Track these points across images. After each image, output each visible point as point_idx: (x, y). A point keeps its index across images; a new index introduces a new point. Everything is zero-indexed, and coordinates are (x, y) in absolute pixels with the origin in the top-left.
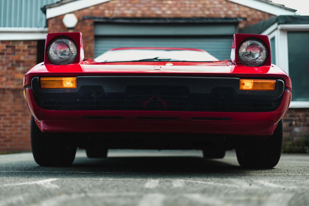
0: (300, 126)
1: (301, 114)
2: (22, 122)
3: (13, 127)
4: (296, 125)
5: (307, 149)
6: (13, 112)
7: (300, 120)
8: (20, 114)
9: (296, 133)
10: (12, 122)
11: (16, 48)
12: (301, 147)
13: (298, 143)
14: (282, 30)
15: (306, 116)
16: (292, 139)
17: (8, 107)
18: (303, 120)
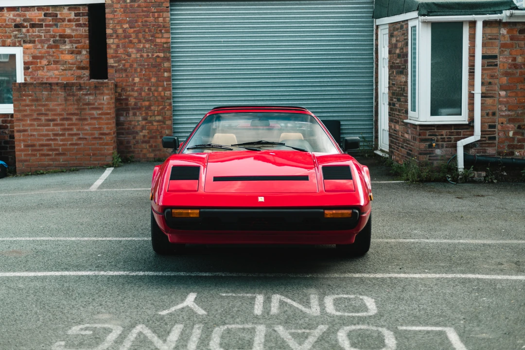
0: (442, 147)
1: (444, 132)
2: (78, 130)
3: (67, 136)
4: (438, 146)
5: (449, 178)
6: (65, 116)
7: (443, 140)
8: (74, 118)
9: (437, 156)
10: (65, 129)
11: (59, 16)
12: (442, 175)
13: (439, 169)
14: (424, 22)
15: (450, 135)
16: (432, 163)
17: (59, 109)
18: (446, 140)
